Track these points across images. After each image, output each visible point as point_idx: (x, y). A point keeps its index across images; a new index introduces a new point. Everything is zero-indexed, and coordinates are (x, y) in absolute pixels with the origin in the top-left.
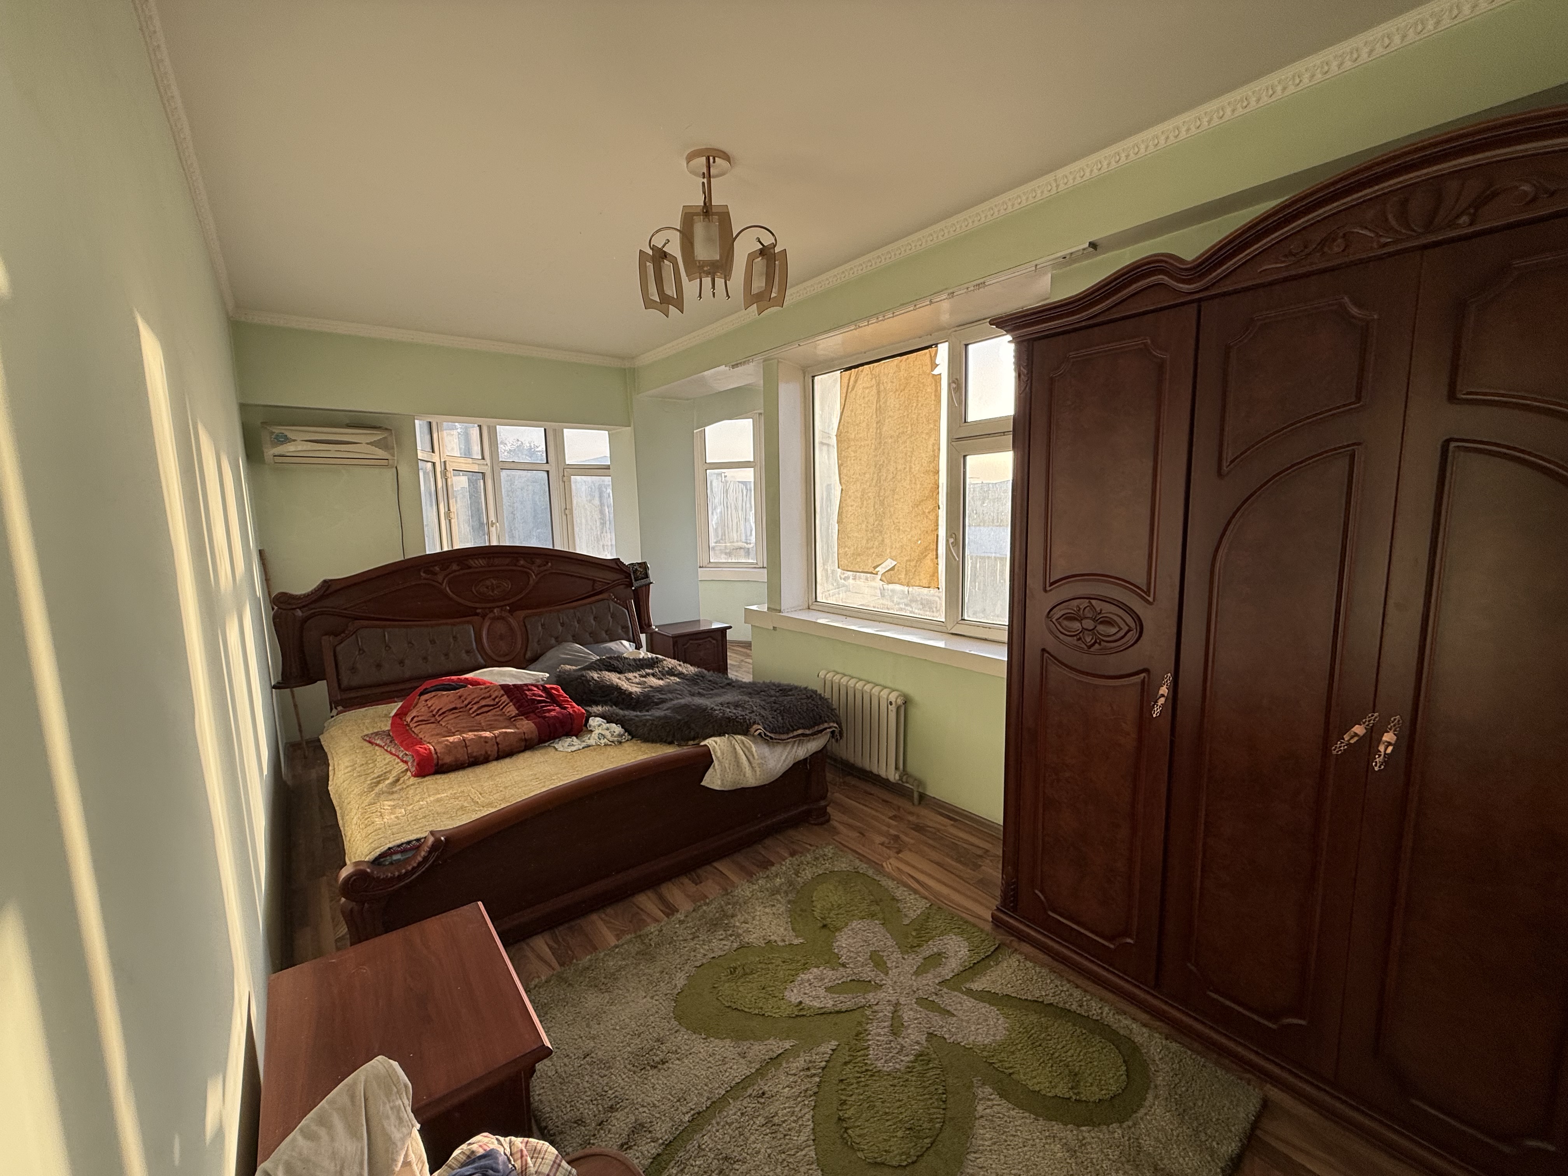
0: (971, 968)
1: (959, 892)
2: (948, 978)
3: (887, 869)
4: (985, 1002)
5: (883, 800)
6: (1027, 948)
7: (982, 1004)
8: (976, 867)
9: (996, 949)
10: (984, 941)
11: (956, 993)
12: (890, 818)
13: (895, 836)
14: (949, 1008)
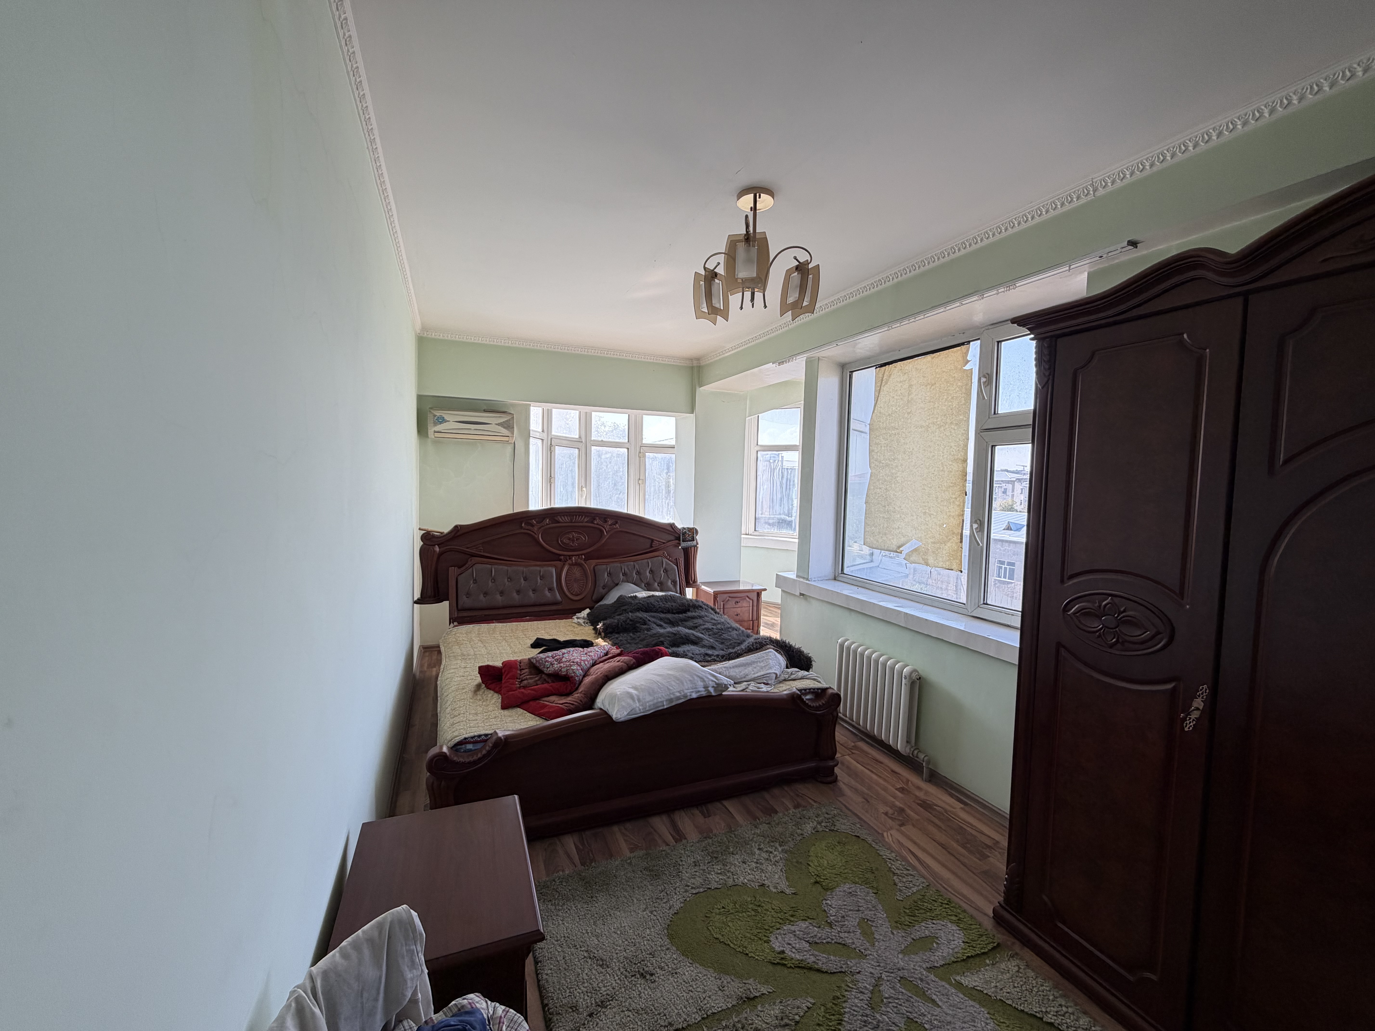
0: (964, 960)
1: (959, 878)
2: (938, 965)
3: (887, 840)
4: (974, 1000)
5: (893, 771)
6: (1028, 954)
7: (972, 1003)
8: (984, 857)
9: (994, 948)
10: (982, 936)
11: (944, 983)
12: (896, 789)
13: (900, 808)
14: (934, 997)
